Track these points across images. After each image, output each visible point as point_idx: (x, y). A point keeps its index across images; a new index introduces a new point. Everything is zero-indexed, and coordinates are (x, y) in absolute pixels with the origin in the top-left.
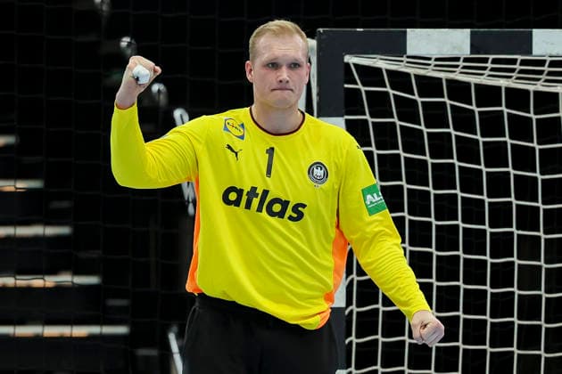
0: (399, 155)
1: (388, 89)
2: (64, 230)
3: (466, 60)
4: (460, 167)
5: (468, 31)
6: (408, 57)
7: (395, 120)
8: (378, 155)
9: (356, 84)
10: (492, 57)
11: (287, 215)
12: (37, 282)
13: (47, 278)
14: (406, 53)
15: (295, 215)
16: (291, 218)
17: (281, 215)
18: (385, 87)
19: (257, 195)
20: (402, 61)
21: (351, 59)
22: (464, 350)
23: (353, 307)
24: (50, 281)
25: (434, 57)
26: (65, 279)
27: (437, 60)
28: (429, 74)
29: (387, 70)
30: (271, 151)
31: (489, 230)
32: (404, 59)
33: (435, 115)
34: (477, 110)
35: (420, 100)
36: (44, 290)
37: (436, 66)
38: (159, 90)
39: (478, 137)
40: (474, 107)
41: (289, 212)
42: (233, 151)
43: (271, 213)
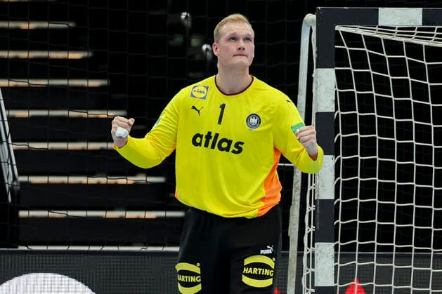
0: (372, 94)
1: (366, 49)
3: (419, 29)
4: (414, 103)
5: (420, 10)
6: (379, 27)
7: (370, 70)
8: (358, 94)
9: (344, 45)
10: (437, 27)
11: (231, 150)
12: (122, 181)
13: (128, 178)
14: (377, 24)
15: (236, 150)
16: (234, 152)
17: (227, 149)
18: (364, 48)
19: (211, 137)
20: (375, 30)
21: (339, 28)
22: (416, 229)
23: (340, 199)
24: (131, 180)
25: (397, 27)
26: (141, 178)
27: (399, 29)
28: (394, 39)
29: (364, 36)
30: (223, 107)
31: (434, 147)
32: (377, 28)
33: (398, 67)
34: (426, 64)
35: (387, 57)
37: (398, 33)
39: (428, 83)
40: (424, 62)
41: (232, 148)
42: (196, 109)
43: (221, 148)
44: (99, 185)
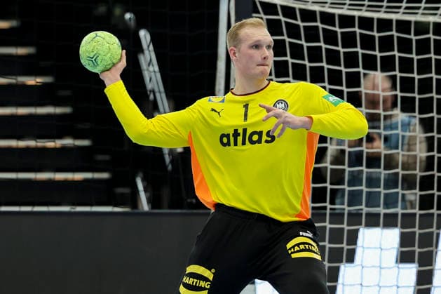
0: (288, 61)
1: (281, 16)
2: (67, 110)
4: (327, 69)
7: (286, 38)
9: (260, 13)
11: (263, 140)
12: (50, 144)
15: (269, 139)
16: (267, 142)
17: (259, 141)
19: (239, 135)
24: (58, 143)
26: (68, 142)
30: (246, 106)
33: (312, 34)
34: (339, 31)
35: (301, 24)
36: (54, 149)
38: (130, 18)
39: (340, 48)
41: (264, 138)
42: (216, 111)
43: (252, 142)
44: (27, 149)
